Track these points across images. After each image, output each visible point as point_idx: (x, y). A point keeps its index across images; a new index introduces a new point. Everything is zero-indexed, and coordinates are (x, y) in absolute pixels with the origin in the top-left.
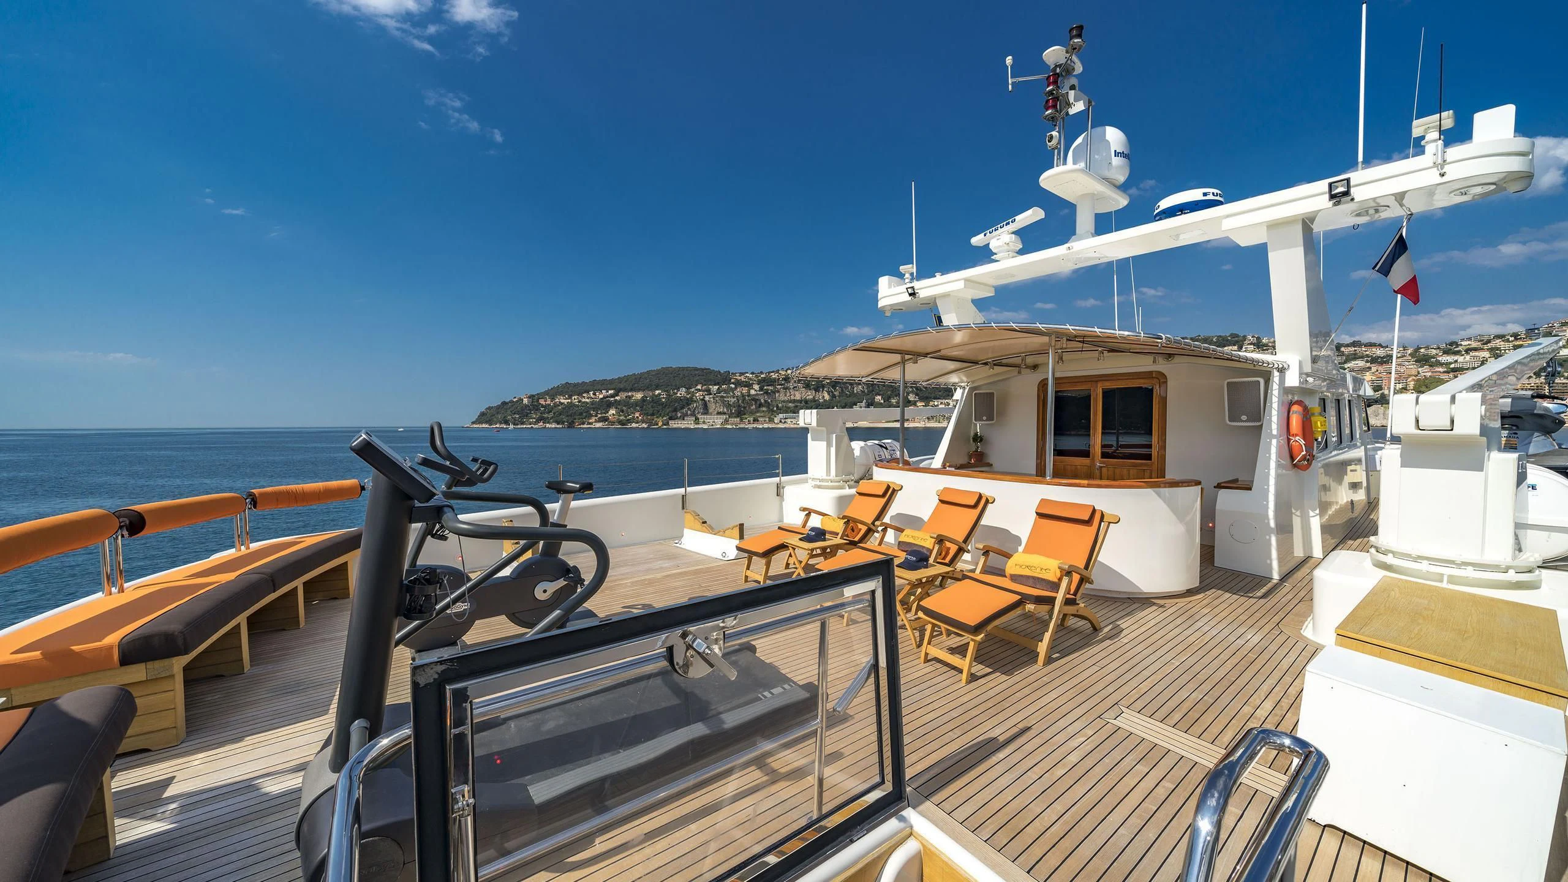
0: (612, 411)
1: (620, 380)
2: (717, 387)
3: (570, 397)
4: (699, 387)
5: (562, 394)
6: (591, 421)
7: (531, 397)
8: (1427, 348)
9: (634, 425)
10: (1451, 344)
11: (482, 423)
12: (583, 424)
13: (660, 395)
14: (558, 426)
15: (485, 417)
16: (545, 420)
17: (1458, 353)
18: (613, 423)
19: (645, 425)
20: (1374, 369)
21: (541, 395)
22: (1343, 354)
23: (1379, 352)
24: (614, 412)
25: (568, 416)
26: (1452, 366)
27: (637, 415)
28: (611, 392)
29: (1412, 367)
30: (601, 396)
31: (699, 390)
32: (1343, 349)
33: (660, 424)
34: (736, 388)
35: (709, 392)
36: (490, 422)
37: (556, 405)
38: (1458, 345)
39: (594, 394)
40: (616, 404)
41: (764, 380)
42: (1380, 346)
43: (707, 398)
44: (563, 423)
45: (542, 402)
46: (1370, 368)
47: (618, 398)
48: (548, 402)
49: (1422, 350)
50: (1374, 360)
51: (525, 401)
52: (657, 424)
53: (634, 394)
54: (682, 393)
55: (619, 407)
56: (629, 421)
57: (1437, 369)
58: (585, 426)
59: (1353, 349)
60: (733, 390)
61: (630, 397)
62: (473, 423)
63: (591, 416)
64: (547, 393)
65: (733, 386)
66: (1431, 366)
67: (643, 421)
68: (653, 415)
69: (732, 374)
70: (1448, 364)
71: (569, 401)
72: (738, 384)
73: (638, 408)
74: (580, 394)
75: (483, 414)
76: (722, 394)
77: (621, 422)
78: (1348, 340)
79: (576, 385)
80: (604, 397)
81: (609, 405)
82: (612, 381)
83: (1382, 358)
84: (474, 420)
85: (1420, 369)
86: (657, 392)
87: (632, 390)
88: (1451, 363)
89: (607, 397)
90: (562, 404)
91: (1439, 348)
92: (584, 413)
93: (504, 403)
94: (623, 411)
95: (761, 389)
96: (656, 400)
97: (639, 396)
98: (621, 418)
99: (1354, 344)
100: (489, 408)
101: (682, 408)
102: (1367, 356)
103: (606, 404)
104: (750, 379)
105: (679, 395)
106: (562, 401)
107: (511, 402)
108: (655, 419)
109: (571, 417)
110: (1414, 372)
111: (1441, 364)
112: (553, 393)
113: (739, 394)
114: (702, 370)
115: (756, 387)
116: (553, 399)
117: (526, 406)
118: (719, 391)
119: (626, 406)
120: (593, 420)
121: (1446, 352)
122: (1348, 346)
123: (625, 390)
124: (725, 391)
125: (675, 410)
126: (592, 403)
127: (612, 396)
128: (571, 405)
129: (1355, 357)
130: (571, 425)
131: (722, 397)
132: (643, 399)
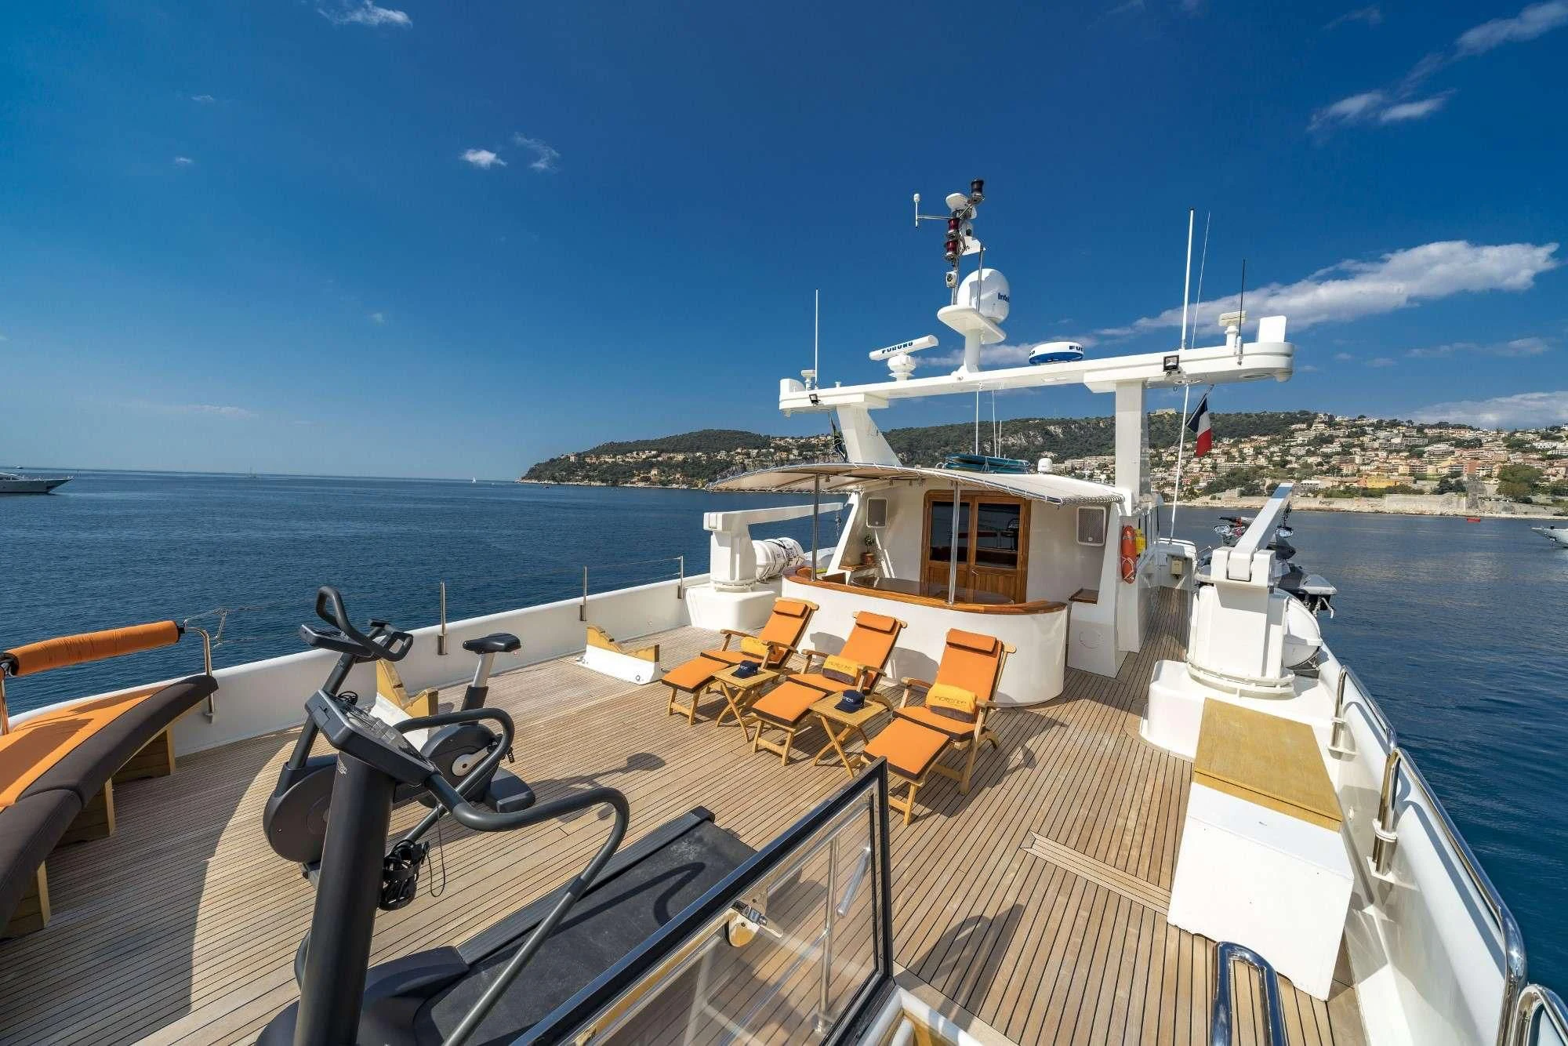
0: (654, 472)
1: (662, 441)
2: (756, 451)
3: (614, 457)
4: (739, 450)
5: (607, 452)
6: (633, 480)
7: (578, 455)
8: (1524, 433)
9: (675, 486)
10: (1552, 429)
11: (530, 478)
12: (627, 482)
13: (700, 457)
14: (603, 484)
15: (535, 473)
16: (591, 478)
17: (1559, 439)
18: (654, 483)
19: (685, 487)
20: (1457, 454)
21: (587, 454)
22: (1426, 436)
23: (1468, 435)
24: (656, 473)
25: (611, 475)
26: (1549, 453)
27: (678, 476)
28: (653, 452)
29: (1502, 454)
30: (644, 457)
31: (739, 453)
32: (1426, 431)
33: (700, 485)
34: (775, 453)
35: (748, 455)
36: (538, 478)
37: (601, 464)
38: (1559, 430)
39: (637, 454)
40: (658, 465)
41: (803, 445)
42: (1471, 428)
43: (746, 461)
44: (607, 481)
45: (588, 460)
46: (1453, 452)
47: (660, 459)
48: (594, 460)
49: (1518, 435)
50: (1460, 444)
51: (572, 459)
52: (697, 486)
53: (675, 455)
54: (722, 455)
55: (661, 467)
56: (670, 482)
57: (1531, 456)
58: (628, 485)
59: (1439, 431)
60: (772, 454)
61: (671, 458)
62: (523, 478)
63: (633, 475)
64: (593, 451)
65: (772, 450)
66: (1524, 452)
67: (683, 482)
68: (693, 476)
69: (773, 438)
70: (1544, 450)
71: (614, 460)
72: (778, 448)
73: (679, 469)
74: (624, 454)
75: (532, 470)
76: (762, 458)
77: (661, 482)
78: (1434, 421)
79: (620, 445)
80: (647, 458)
81: (652, 466)
82: (654, 442)
83: (1468, 442)
84: (524, 475)
85: (1510, 455)
86: (698, 454)
87: (673, 451)
88: (1548, 450)
89: (650, 457)
90: (606, 462)
91: (1538, 433)
92: (627, 472)
93: (552, 460)
94: (664, 472)
95: (800, 454)
96: (697, 462)
97: (680, 457)
98: (662, 478)
99: (1441, 425)
100: (538, 464)
101: (722, 470)
102: (1454, 439)
103: (648, 465)
104: (790, 444)
105: (719, 457)
106: (607, 460)
107: (559, 459)
108: (696, 481)
109: (615, 476)
110: (1503, 458)
111: (1536, 450)
112: (598, 452)
113: (778, 458)
114: (742, 433)
115: (795, 452)
116: (598, 458)
117: (573, 463)
118: (758, 455)
119: (668, 467)
120: (635, 479)
121: (1545, 437)
122: (1432, 427)
123: (667, 451)
124: (766, 456)
125: (715, 473)
126: (636, 463)
127: (655, 456)
128: (615, 464)
129: (1439, 439)
130: (615, 484)
131: (762, 461)
132: (685, 461)
